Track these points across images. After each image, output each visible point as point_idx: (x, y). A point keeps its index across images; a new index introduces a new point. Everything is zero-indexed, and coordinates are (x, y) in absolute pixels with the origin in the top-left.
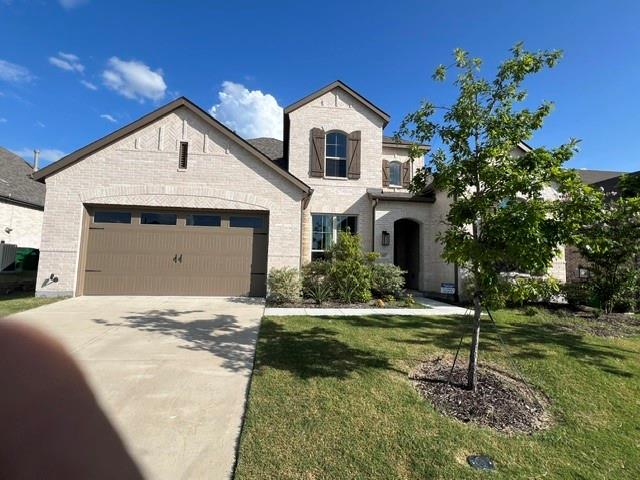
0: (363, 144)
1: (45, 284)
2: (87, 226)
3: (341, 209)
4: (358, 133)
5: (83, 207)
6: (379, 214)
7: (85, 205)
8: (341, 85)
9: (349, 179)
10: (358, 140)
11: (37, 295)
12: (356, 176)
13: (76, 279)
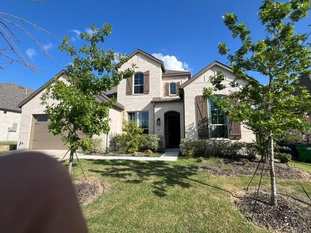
0: (150, 77)
1: (19, 145)
2: (34, 123)
3: (140, 109)
4: (148, 71)
5: (32, 116)
6: (157, 110)
7: (33, 115)
8: (140, 51)
9: (144, 94)
10: (148, 75)
11: (17, 149)
12: (148, 92)
13: (28, 143)
